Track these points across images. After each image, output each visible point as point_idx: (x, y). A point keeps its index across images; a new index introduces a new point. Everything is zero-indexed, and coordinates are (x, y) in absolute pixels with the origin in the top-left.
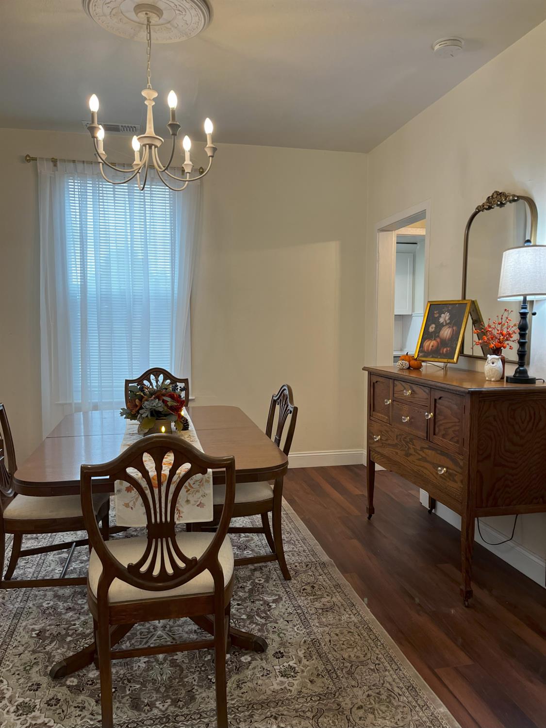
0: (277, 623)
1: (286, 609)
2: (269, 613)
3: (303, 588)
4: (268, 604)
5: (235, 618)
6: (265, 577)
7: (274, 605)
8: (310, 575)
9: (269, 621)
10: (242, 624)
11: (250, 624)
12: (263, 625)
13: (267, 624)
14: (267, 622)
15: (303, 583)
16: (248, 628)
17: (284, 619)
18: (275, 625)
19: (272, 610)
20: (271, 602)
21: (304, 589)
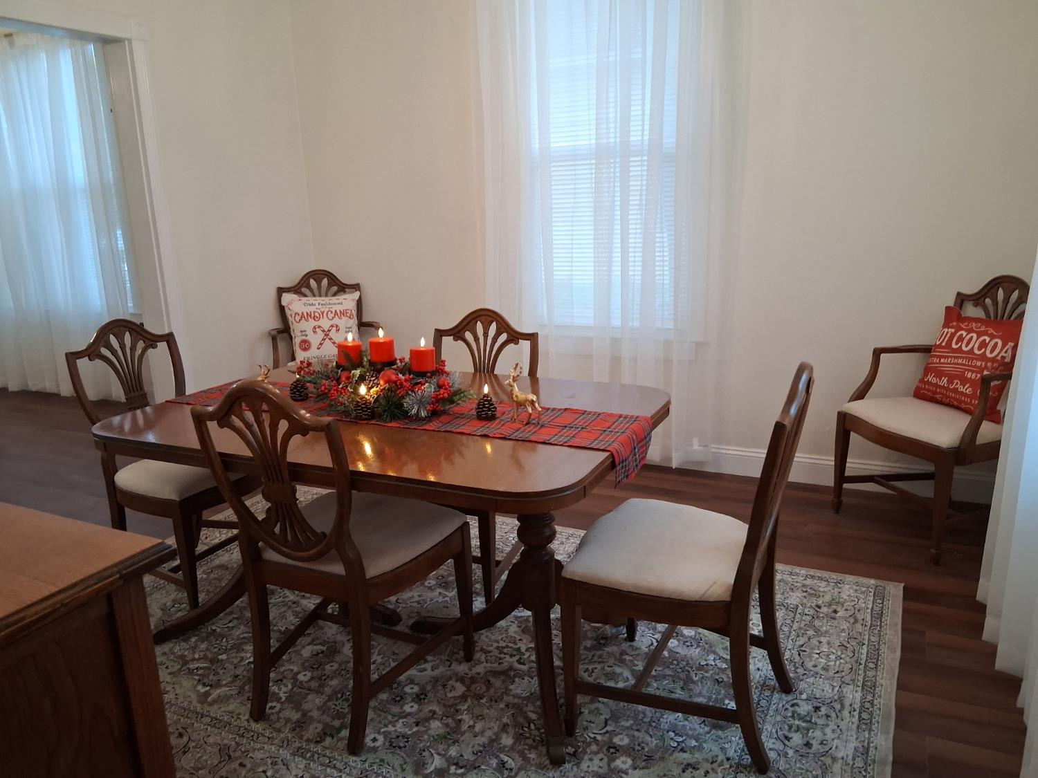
0: (170, 674)
1: (176, 695)
2: (197, 678)
3: (185, 739)
4: (211, 686)
5: (230, 650)
6: (272, 717)
7: (201, 689)
8: (200, 769)
9: (184, 670)
10: (215, 650)
11: (205, 655)
12: (186, 663)
13: (182, 666)
14: (184, 668)
15: (195, 747)
16: (202, 651)
17: (167, 682)
18: (169, 671)
19: (196, 683)
20: (212, 691)
21: (181, 735)
